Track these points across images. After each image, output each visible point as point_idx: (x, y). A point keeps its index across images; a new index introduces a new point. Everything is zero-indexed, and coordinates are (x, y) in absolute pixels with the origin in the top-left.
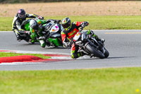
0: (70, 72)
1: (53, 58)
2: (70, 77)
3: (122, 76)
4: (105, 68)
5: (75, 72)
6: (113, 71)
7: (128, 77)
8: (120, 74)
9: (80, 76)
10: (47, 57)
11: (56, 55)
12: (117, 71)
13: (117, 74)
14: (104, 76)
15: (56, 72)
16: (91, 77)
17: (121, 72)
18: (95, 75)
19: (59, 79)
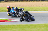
0: (18, 25)
1: (12, 21)
2: (18, 27)
3: (35, 27)
4: (30, 24)
5: (20, 25)
6: (33, 25)
7: (38, 27)
8: (35, 26)
9: (21, 27)
10: (10, 21)
11: (13, 20)
12: (34, 25)
13: (34, 26)
14: (30, 27)
15: (13, 25)
16: (25, 27)
17: (35, 25)
18: (26, 26)
19: (14, 28)
